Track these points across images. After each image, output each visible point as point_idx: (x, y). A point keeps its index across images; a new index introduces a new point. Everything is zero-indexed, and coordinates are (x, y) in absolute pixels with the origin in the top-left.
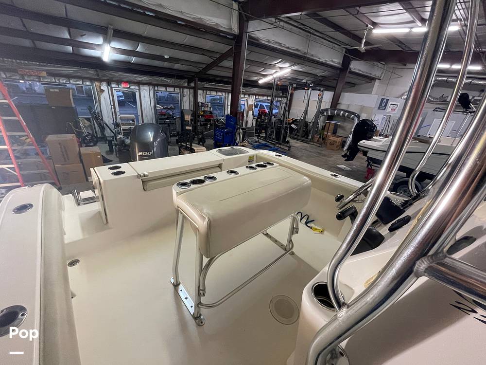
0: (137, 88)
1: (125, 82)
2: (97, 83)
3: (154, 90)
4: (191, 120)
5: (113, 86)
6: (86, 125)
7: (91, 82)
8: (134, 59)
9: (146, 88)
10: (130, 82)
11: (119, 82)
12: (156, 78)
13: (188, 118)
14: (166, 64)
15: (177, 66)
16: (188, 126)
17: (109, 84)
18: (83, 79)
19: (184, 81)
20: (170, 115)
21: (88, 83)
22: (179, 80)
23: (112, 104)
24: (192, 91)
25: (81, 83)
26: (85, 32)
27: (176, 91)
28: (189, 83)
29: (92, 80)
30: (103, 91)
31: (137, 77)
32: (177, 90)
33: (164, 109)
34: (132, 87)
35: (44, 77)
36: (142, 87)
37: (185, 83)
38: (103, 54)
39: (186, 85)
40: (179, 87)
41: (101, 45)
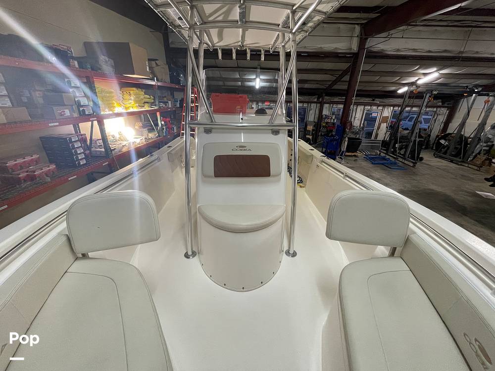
1: (267, 101)
2: (250, 103)
3: (287, 106)
4: (313, 130)
5: (260, 104)
8: (274, 85)
10: (270, 101)
11: (263, 102)
13: (310, 128)
15: (306, 86)
16: (309, 135)
17: (257, 104)
22: (310, 97)
24: (319, 105)
27: (304, 106)
28: (318, 99)
30: (253, 108)
32: (306, 105)
34: (271, 105)
37: (315, 98)
38: (256, 84)
39: (316, 100)
40: (308, 102)
41: (255, 79)
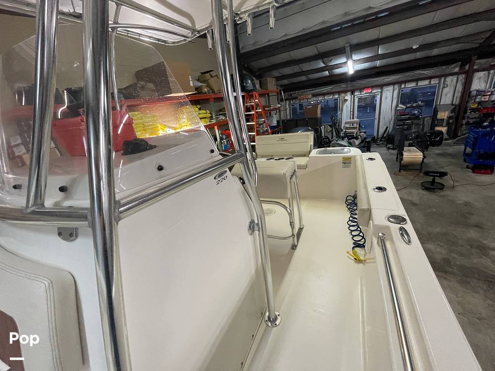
0: (380, 90)
1: (367, 88)
2: (343, 95)
3: (400, 88)
4: (449, 118)
5: (356, 94)
6: (328, 131)
7: (339, 95)
8: (378, 63)
9: (391, 88)
10: (373, 87)
11: (361, 90)
12: (407, 74)
13: (443, 115)
14: (419, 55)
15: (435, 52)
16: (442, 126)
17: (353, 93)
18: (333, 93)
19: (453, 65)
20: (415, 114)
21: (336, 97)
22: (444, 67)
23: (352, 111)
24: (462, 77)
25: (332, 97)
26: (331, 58)
27: (432, 83)
28: (462, 66)
29: (339, 93)
30: (346, 100)
31: (385, 79)
32: (434, 82)
33: (407, 108)
34: (373, 92)
35: (310, 99)
36: (385, 89)
37: (455, 67)
38: (348, 68)
39: (457, 70)
40: (440, 77)
41: (346, 63)
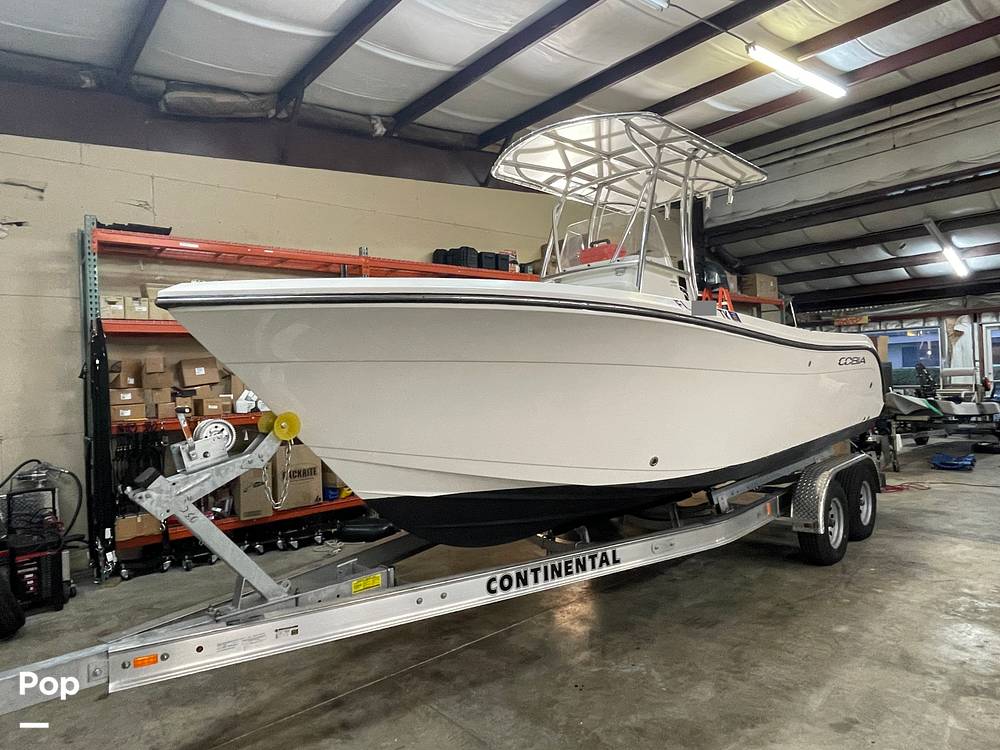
2: (949, 321)
5: (984, 320)
7: (940, 321)
18: (924, 317)
21: (932, 324)
25: (921, 325)
26: (902, 242)
29: (939, 315)
35: (865, 325)
38: (951, 264)
41: (939, 253)
